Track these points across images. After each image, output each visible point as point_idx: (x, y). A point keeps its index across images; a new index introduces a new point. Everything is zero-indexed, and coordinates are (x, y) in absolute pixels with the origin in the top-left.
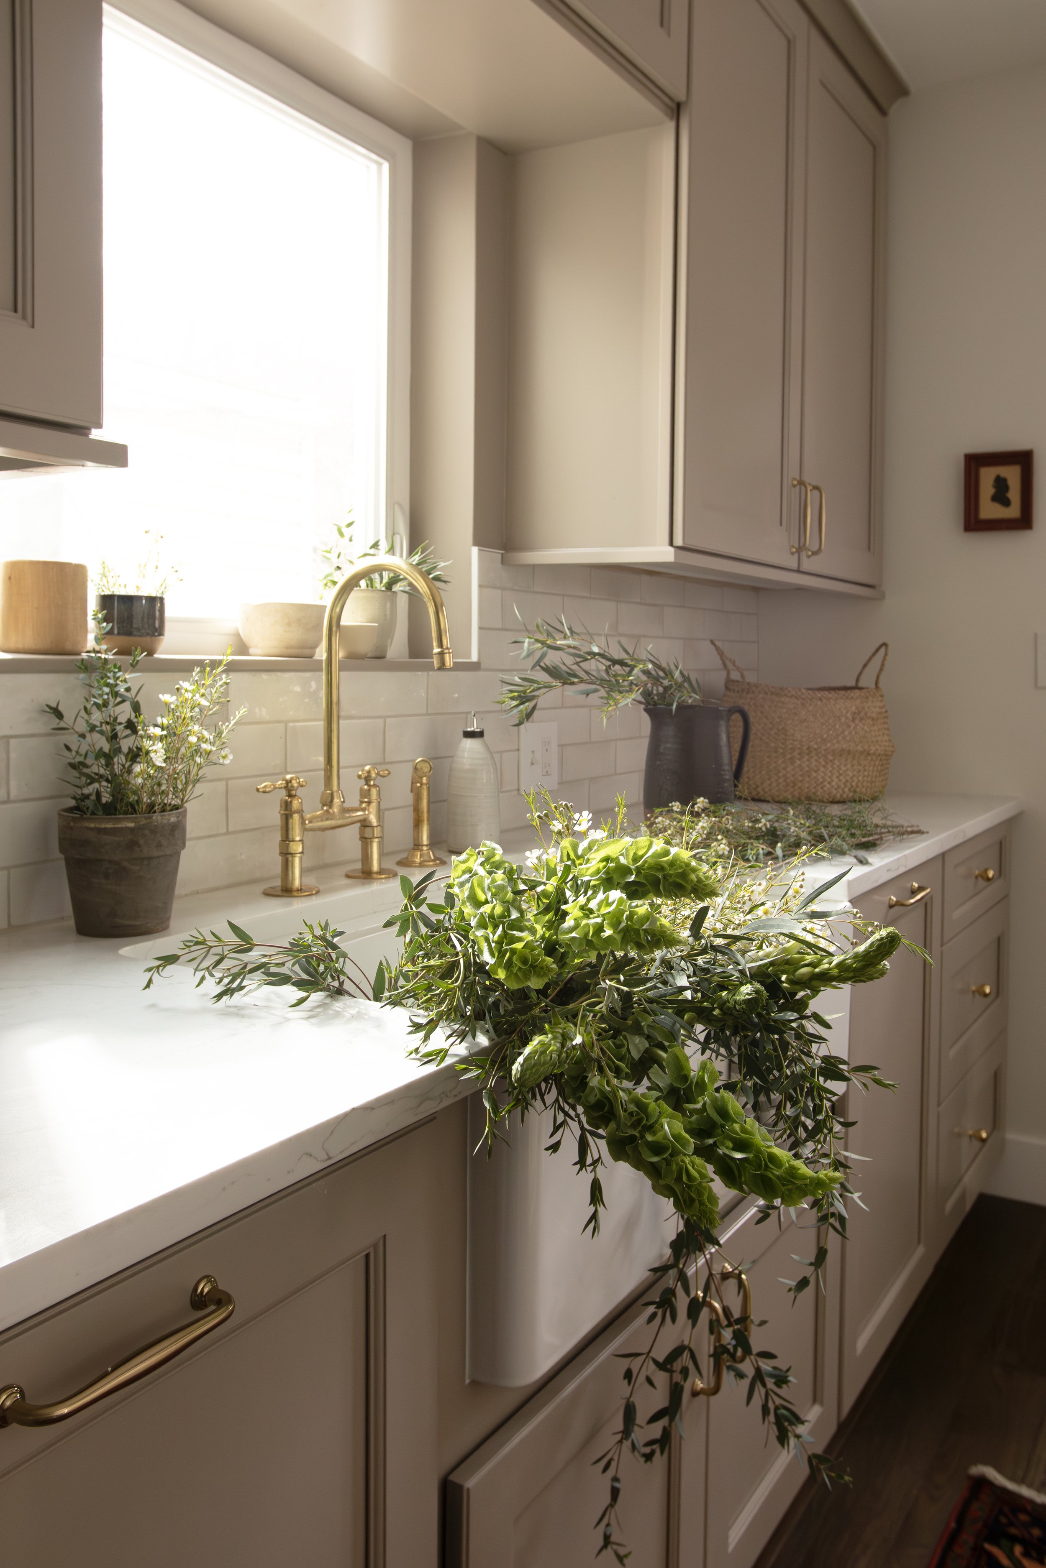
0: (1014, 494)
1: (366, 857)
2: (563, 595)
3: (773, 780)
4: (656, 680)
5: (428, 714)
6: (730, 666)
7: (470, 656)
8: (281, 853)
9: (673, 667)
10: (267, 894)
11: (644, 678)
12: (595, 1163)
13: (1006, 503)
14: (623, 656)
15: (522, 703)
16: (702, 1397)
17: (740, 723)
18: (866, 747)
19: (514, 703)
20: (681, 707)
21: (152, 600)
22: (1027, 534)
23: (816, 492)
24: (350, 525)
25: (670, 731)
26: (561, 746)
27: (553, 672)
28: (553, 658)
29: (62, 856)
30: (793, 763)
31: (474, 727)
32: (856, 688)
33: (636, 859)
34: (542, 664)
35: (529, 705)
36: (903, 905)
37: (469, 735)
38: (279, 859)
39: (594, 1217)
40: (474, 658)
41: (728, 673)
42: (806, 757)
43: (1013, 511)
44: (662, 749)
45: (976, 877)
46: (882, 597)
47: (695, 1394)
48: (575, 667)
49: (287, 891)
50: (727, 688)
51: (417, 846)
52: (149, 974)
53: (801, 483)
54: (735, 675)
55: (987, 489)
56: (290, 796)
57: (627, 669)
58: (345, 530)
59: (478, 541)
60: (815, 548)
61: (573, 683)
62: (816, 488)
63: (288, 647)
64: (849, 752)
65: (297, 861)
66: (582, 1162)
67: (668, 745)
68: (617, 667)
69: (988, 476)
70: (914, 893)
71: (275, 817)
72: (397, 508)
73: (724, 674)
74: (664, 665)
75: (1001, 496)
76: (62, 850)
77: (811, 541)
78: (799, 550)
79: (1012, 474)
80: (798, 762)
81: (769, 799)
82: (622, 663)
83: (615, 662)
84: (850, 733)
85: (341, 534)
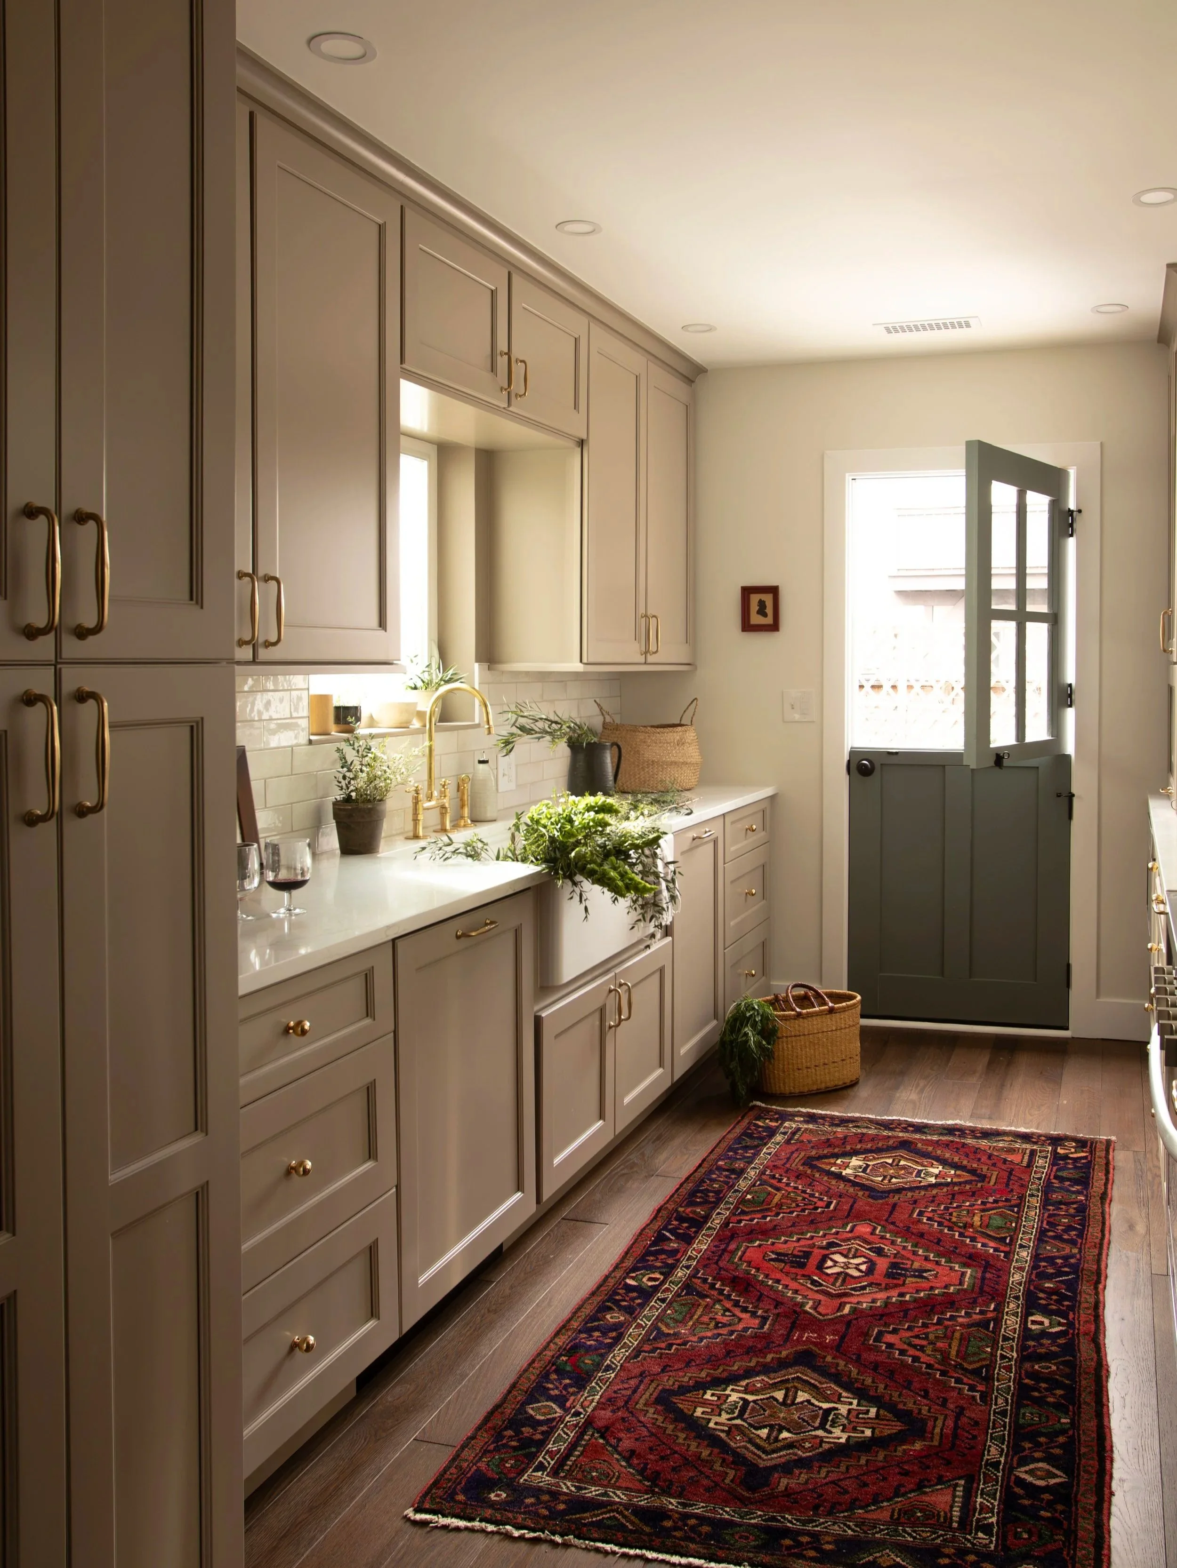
0: (769, 610)
1: (443, 823)
2: (516, 683)
3: (632, 780)
4: (574, 731)
5: (458, 752)
6: (604, 713)
7: (474, 721)
8: (413, 820)
9: (583, 725)
10: (407, 838)
11: (568, 730)
12: (585, 900)
13: (765, 615)
14: (557, 719)
15: (506, 746)
16: (614, 1028)
17: (617, 750)
18: (685, 760)
19: (503, 745)
20: (589, 744)
21: (356, 708)
22: (776, 633)
23: (654, 618)
24: (416, 656)
25: (581, 757)
26: (517, 766)
27: (522, 728)
28: (522, 721)
29: (334, 821)
30: (643, 770)
31: (484, 758)
32: (680, 725)
33: (596, 803)
34: (517, 725)
35: (511, 746)
36: (700, 838)
37: (480, 762)
38: (412, 823)
39: (586, 917)
40: (477, 721)
41: (604, 718)
42: (651, 767)
43: (769, 620)
44: (577, 766)
45: (747, 830)
46: (696, 668)
47: (610, 1027)
48: (532, 725)
49: (416, 837)
50: (604, 727)
51: (462, 817)
52: (415, 855)
53: (646, 616)
54: (608, 719)
55: (754, 607)
56: (417, 794)
57: (559, 726)
58: (414, 659)
59: (478, 660)
60: (655, 650)
61: (532, 734)
62: (654, 616)
63: (401, 723)
64: (676, 763)
65: (421, 823)
66: (581, 901)
67: (581, 764)
68: (554, 725)
69: (755, 599)
70: (706, 832)
71: (410, 804)
72: (433, 642)
73: (601, 718)
74: (578, 723)
75: (762, 611)
76: (335, 818)
77: (653, 648)
78: (646, 653)
79: (768, 599)
80: (647, 770)
81: (630, 791)
82: (556, 723)
83: (552, 722)
84: (676, 752)
85: (412, 661)
